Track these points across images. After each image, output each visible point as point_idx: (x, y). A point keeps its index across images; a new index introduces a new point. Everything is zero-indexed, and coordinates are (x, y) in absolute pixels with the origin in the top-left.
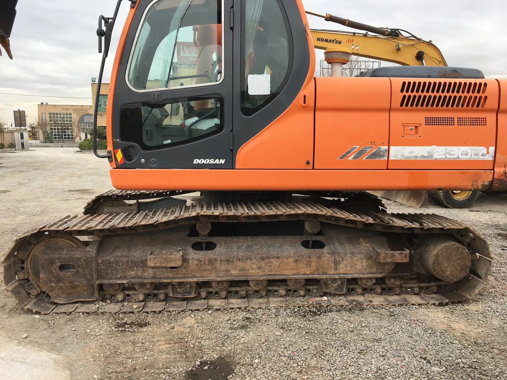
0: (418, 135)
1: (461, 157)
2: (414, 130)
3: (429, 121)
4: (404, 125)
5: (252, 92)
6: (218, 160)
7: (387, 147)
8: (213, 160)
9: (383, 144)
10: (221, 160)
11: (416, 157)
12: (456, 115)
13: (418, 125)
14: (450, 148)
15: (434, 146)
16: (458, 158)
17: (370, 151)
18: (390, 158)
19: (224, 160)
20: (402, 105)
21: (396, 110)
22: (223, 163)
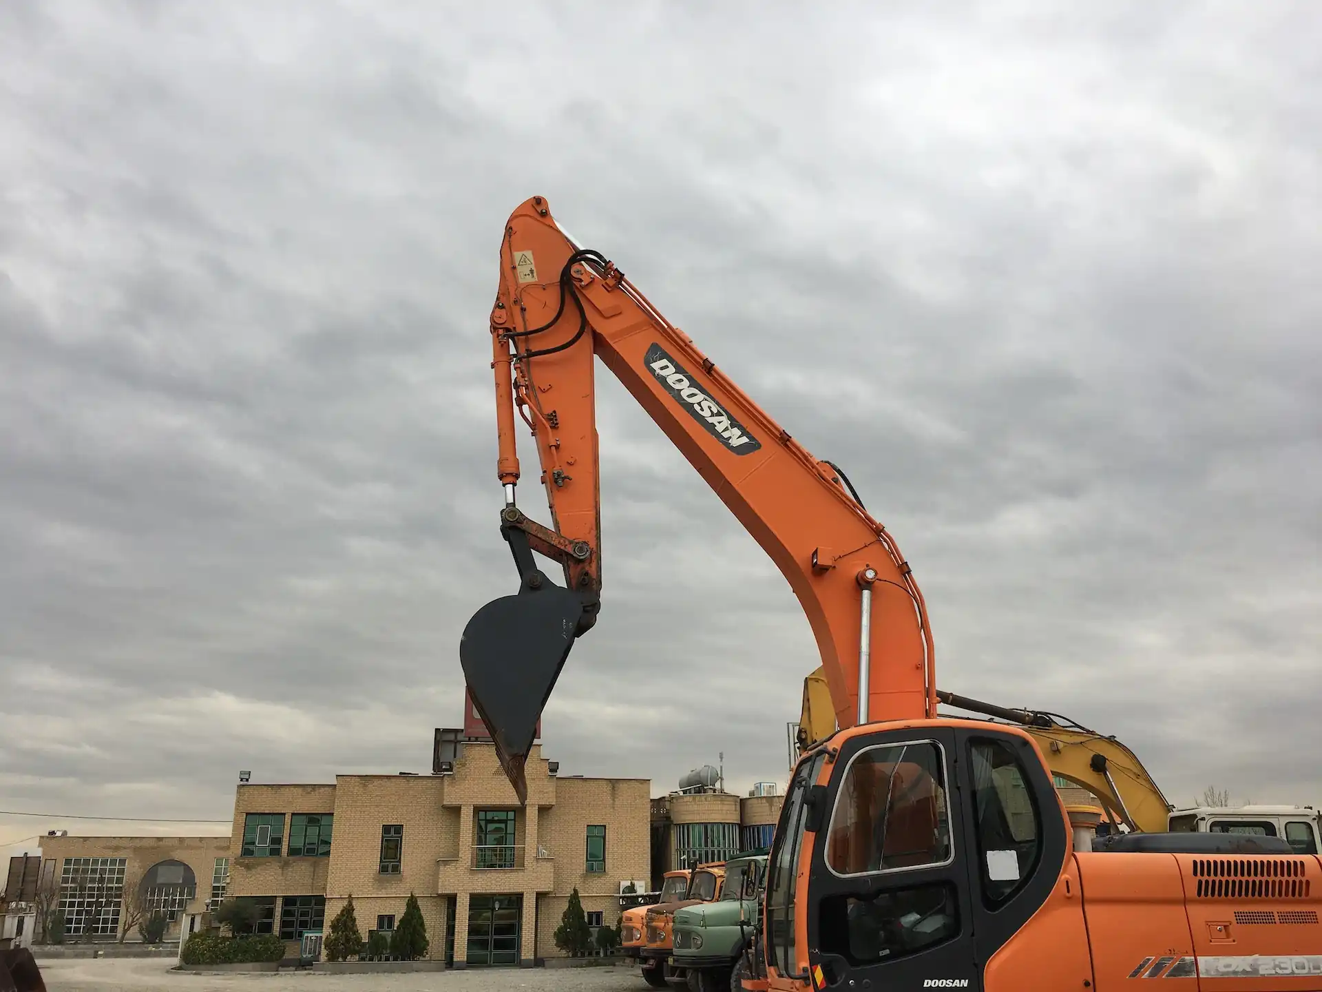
0: (1231, 940)
1: (1296, 971)
2: (1224, 931)
3: (1242, 919)
4: (1209, 924)
5: (994, 876)
6: (957, 981)
7: (1193, 958)
8: (952, 981)
9: (1187, 953)
10: (963, 981)
11: (1235, 972)
12: (1275, 909)
13: (1228, 924)
14: (1280, 959)
15: (1256, 956)
16: (1293, 972)
17: (1170, 965)
18: (1201, 976)
19: (967, 981)
20: (1199, 894)
21: (1193, 901)
22: (966, 985)
